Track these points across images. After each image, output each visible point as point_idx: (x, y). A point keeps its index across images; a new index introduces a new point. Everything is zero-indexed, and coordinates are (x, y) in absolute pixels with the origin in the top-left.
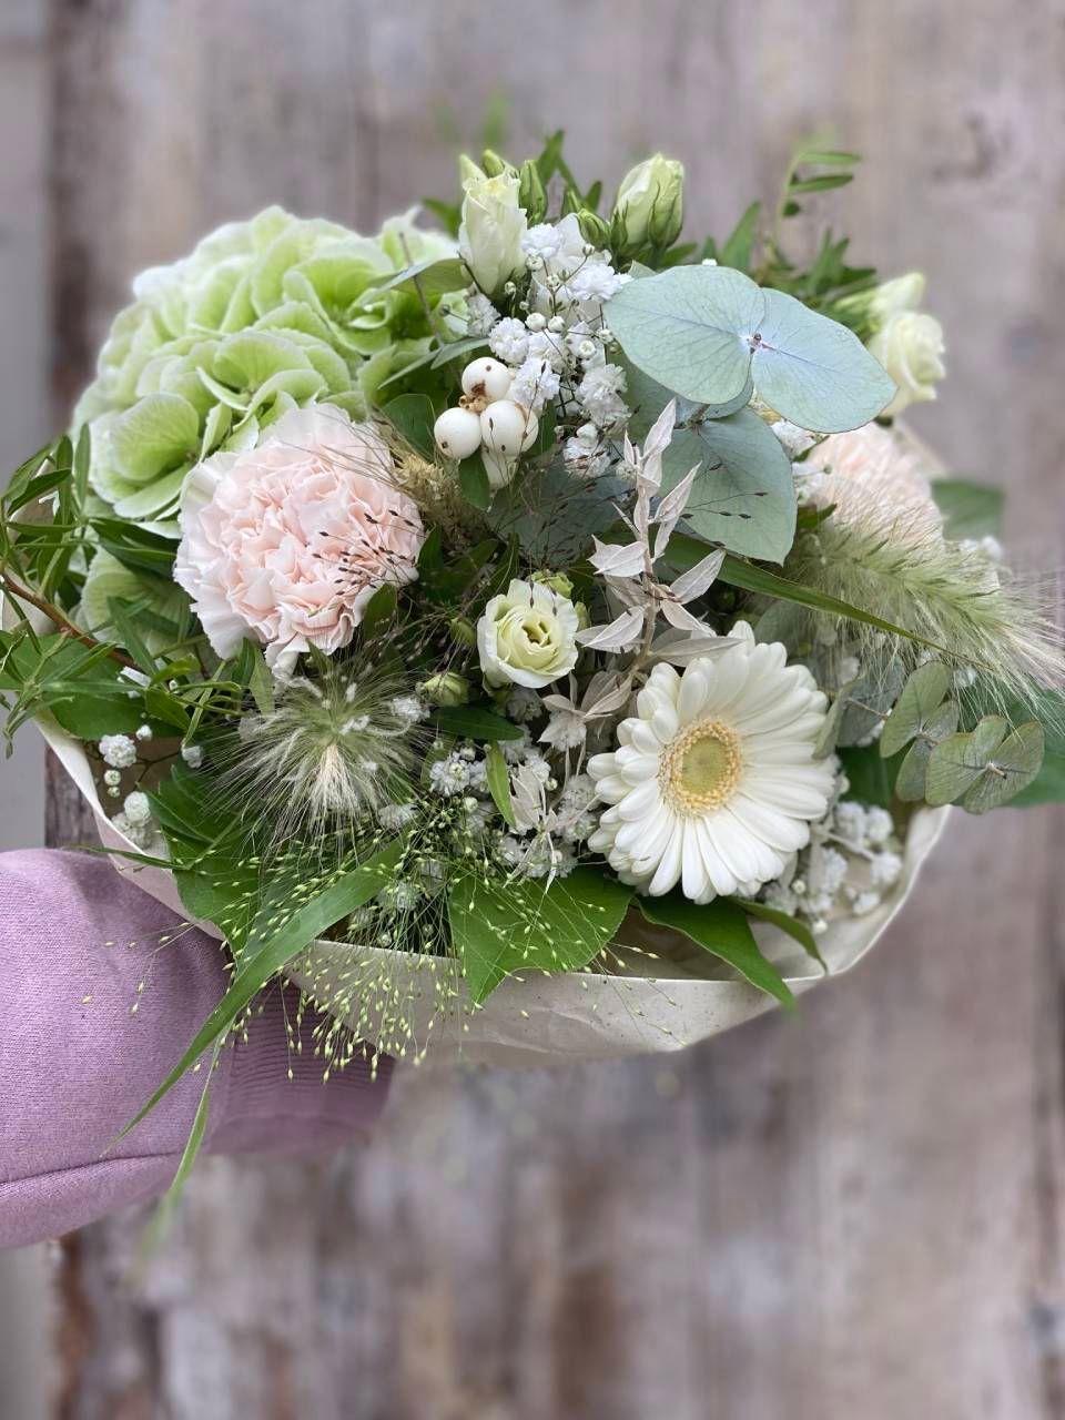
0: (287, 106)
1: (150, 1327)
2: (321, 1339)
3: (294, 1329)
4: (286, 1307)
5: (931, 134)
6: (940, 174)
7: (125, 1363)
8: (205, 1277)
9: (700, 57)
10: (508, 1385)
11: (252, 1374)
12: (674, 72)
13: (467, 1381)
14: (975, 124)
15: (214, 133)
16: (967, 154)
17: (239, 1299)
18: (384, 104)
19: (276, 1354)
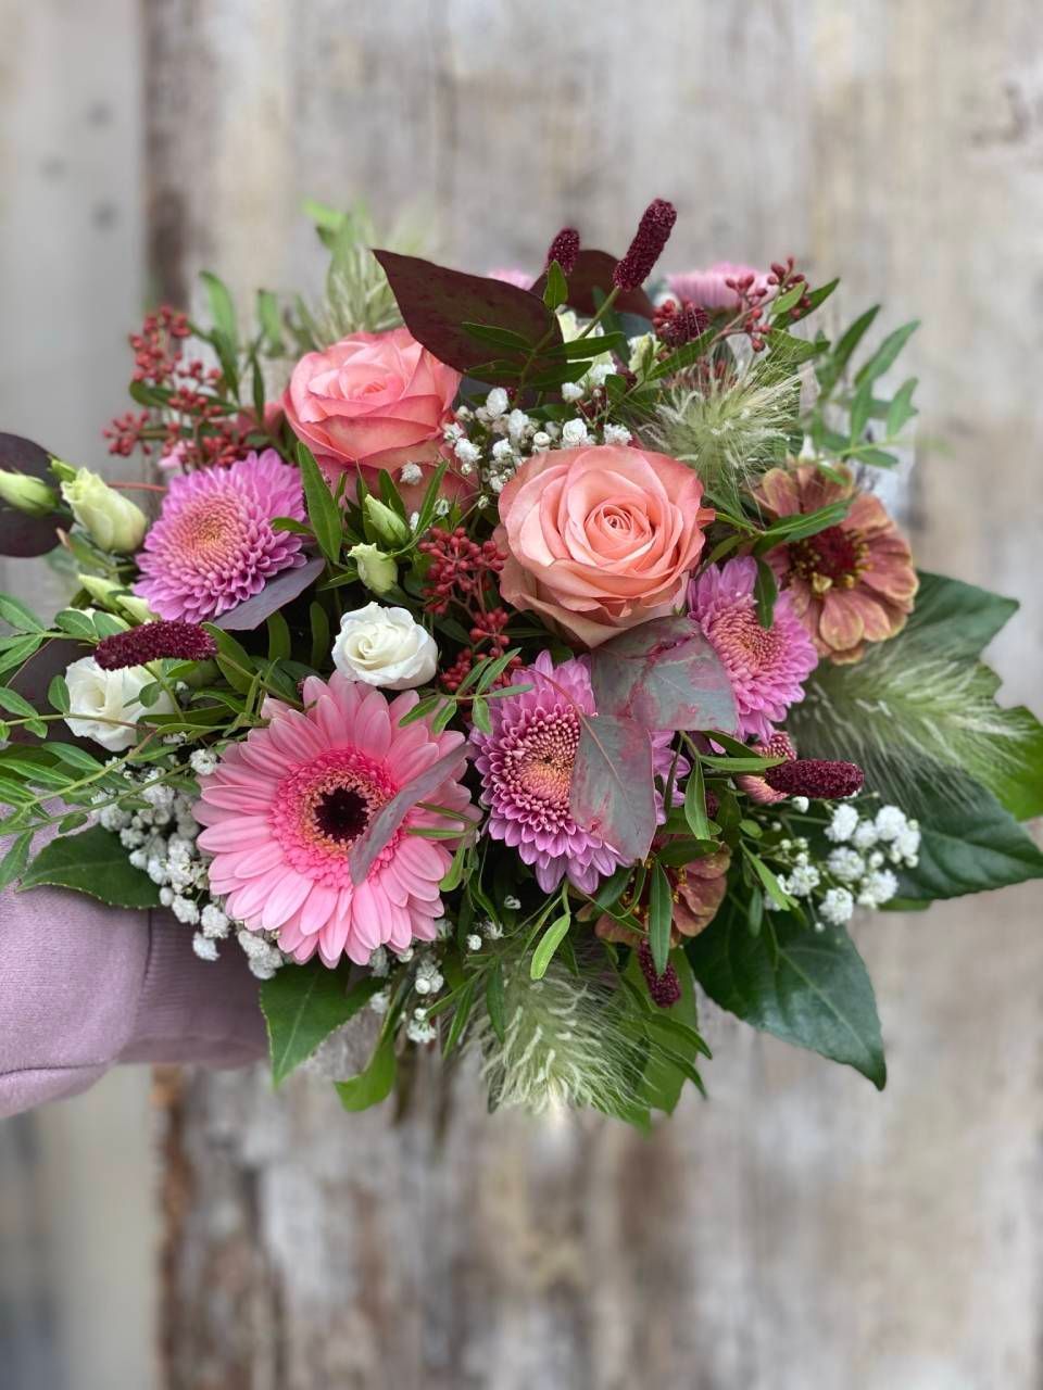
0: (371, 66)
1: (249, 1184)
2: (406, 1189)
3: (381, 1182)
4: (374, 1162)
5: (970, 101)
6: (979, 138)
7: (226, 1216)
8: (300, 1138)
9: (759, 25)
10: (577, 1227)
11: (343, 1223)
12: (735, 39)
13: (540, 1224)
14: (1012, 92)
15: (302, 89)
16: (1004, 120)
17: (330, 1158)
18: (462, 67)
19: (365, 1204)
